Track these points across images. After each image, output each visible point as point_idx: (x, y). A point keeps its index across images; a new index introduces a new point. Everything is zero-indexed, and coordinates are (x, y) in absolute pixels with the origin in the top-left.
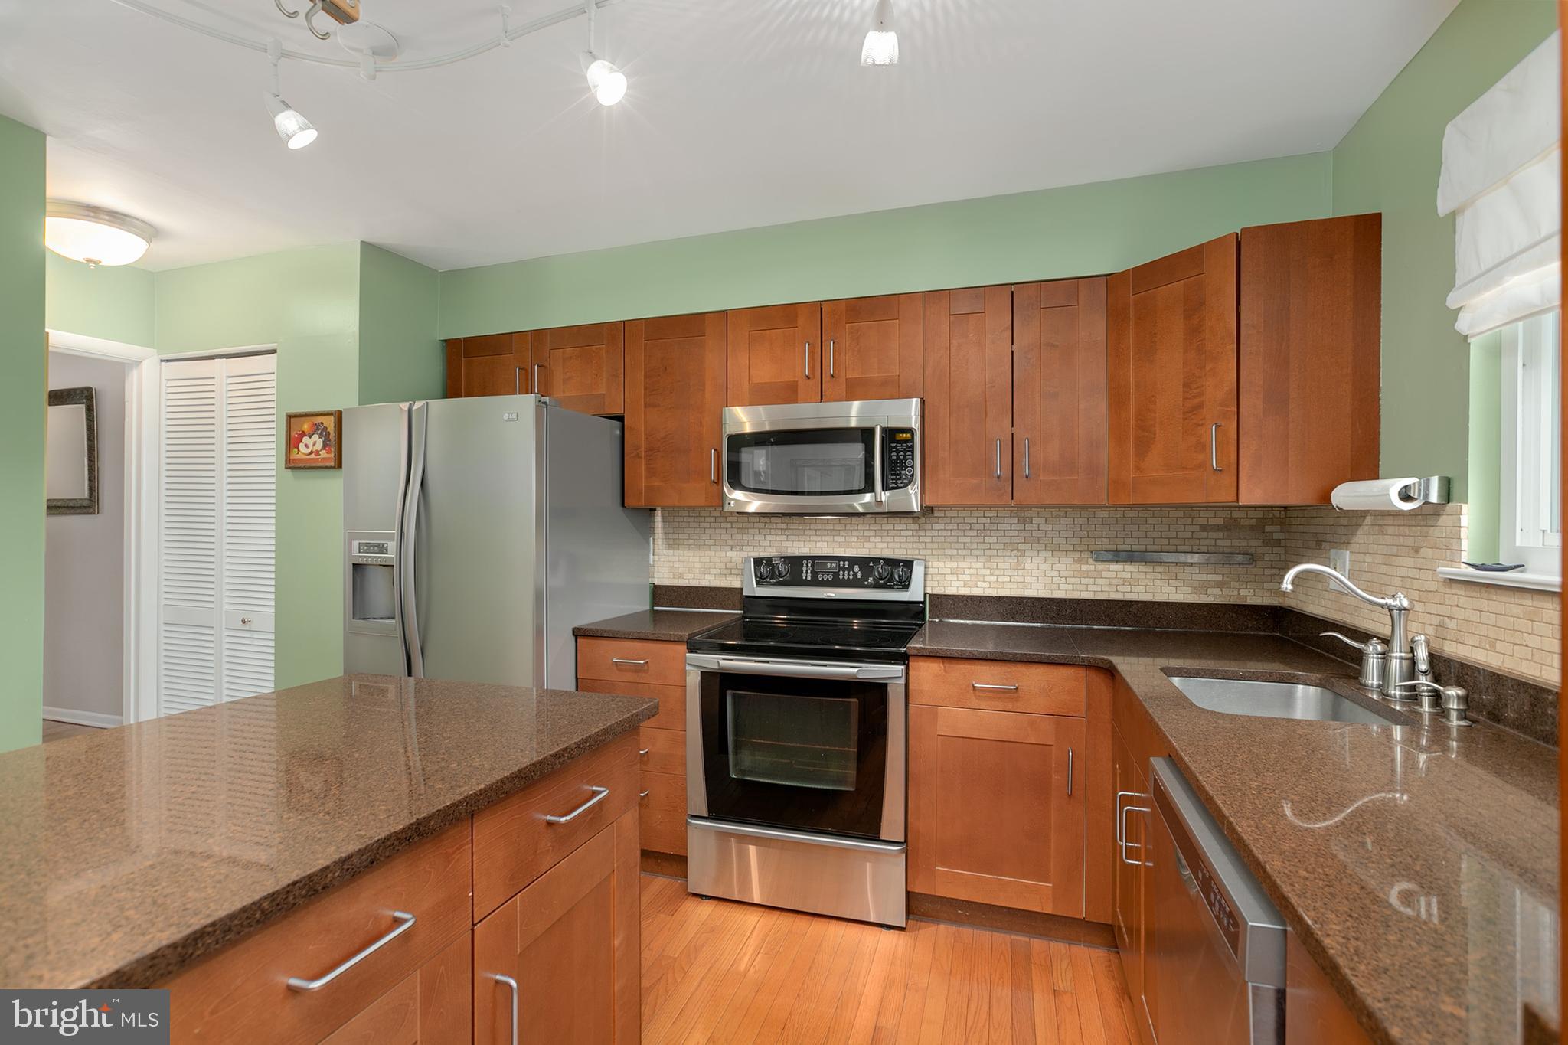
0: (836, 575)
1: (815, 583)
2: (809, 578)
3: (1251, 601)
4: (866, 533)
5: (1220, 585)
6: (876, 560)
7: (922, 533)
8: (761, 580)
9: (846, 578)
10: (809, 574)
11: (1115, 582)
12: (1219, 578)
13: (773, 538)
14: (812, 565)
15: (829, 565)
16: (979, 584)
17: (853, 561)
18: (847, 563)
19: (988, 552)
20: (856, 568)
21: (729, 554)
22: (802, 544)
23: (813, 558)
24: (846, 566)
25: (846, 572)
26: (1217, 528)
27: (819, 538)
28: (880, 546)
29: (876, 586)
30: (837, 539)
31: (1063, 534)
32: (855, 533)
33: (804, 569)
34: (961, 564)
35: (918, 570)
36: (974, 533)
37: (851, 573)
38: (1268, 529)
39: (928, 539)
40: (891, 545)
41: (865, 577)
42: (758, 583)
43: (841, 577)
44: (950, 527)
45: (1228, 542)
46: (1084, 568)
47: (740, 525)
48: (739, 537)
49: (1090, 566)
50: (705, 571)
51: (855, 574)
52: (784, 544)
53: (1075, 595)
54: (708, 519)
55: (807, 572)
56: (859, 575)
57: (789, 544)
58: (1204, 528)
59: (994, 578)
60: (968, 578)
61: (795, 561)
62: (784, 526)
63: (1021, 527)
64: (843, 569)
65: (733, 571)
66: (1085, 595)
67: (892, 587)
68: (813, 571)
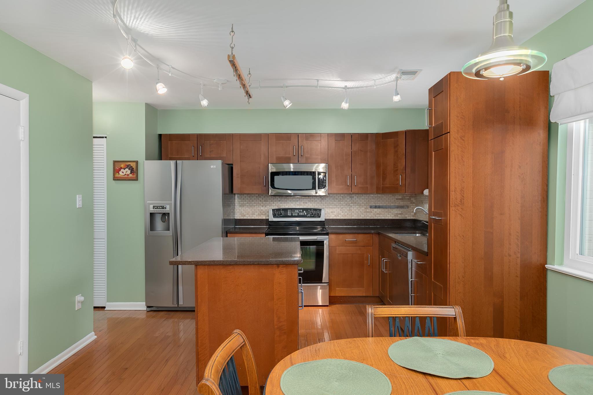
0: (298, 214)
1: (292, 216)
2: (290, 215)
3: (408, 218)
4: (306, 201)
5: (401, 214)
6: (310, 209)
7: (323, 201)
8: (275, 216)
9: (302, 214)
10: (290, 214)
11: (375, 214)
12: (401, 212)
14: (291, 211)
15: (296, 211)
16: (339, 216)
17: (303, 209)
18: (301, 210)
19: (341, 206)
20: (305, 212)
21: (261, 208)
22: (286, 205)
23: (291, 209)
24: (301, 211)
25: (301, 213)
26: (400, 199)
27: (291, 203)
28: (310, 205)
29: (311, 217)
30: (297, 203)
31: (362, 201)
32: (302, 201)
33: (288, 212)
34: (334, 210)
35: (323, 212)
36: (338, 201)
37: (303, 213)
38: (412, 199)
39: (325, 203)
40: (313, 205)
41: (307, 215)
42: (274, 217)
43: (300, 214)
44: (331, 199)
45: (402, 203)
46: (367, 210)
47: (265, 199)
48: (265, 203)
49: (369, 210)
50: (253, 214)
51: (304, 213)
52: (280, 205)
53: (365, 218)
54: (254, 197)
55: (289, 213)
56: (306, 214)
57: (282, 205)
58: (397, 199)
59: (343, 214)
60: (336, 214)
61: (286, 210)
62: (280, 199)
63: (351, 199)
64: (300, 212)
65: (263, 214)
66: (368, 218)
67: (315, 217)
68: (291, 213)
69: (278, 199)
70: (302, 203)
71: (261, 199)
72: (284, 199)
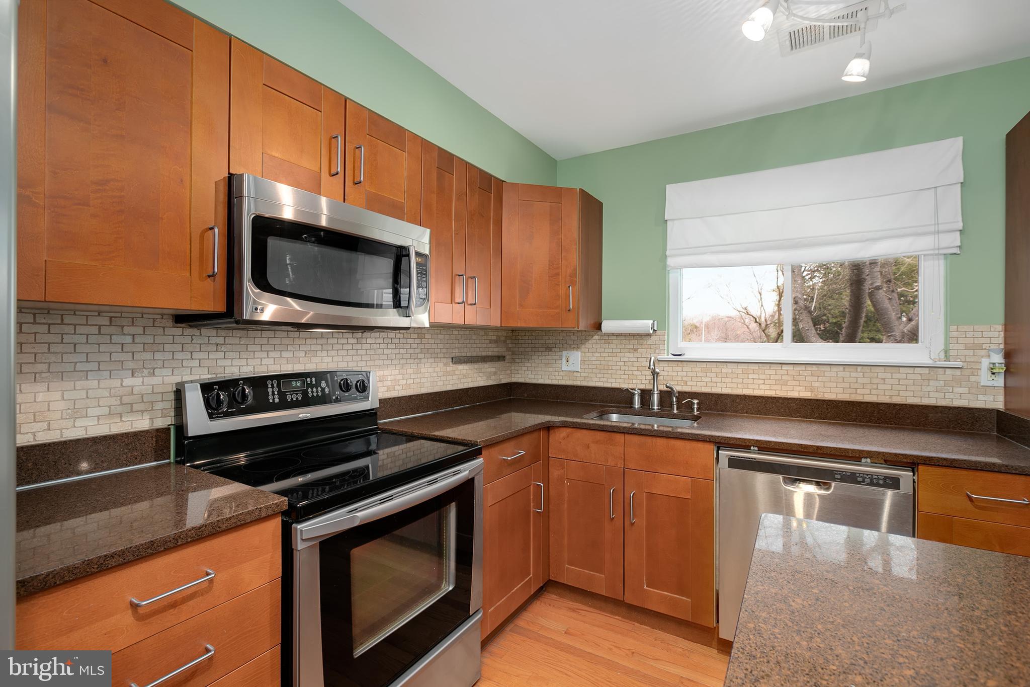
0: (305, 393)
1: (284, 405)
2: (277, 401)
3: (503, 381)
4: (314, 348)
5: (495, 374)
7: (359, 346)
8: (213, 409)
9: (315, 394)
10: (276, 396)
12: (494, 370)
13: (203, 355)
14: (279, 385)
15: (294, 383)
16: (397, 387)
17: (318, 376)
18: (313, 379)
19: (402, 361)
20: (323, 384)
21: (129, 381)
22: (244, 362)
23: (279, 378)
24: (314, 383)
25: (315, 389)
27: (265, 355)
28: (326, 359)
30: (284, 354)
31: (440, 346)
32: (303, 348)
33: (270, 390)
34: (387, 372)
35: (373, 380)
36: (393, 346)
37: (319, 389)
39: (363, 352)
40: (335, 359)
41: (332, 392)
42: (211, 416)
43: (310, 395)
45: (497, 350)
46: (448, 369)
47: (150, 339)
48: (148, 356)
49: (451, 367)
50: (76, 413)
51: (323, 390)
52: (220, 363)
53: (444, 388)
55: (273, 394)
56: (328, 391)
57: (227, 362)
58: (492, 342)
59: (404, 382)
60: (389, 383)
61: (259, 383)
62: (220, 340)
63: (418, 341)
64: (311, 385)
65: (136, 407)
66: (449, 388)
67: (356, 398)
68: (279, 392)
69: (214, 340)
70: (302, 354)
71: (129, 339)
72: (237, 341)
